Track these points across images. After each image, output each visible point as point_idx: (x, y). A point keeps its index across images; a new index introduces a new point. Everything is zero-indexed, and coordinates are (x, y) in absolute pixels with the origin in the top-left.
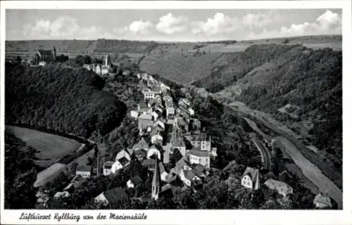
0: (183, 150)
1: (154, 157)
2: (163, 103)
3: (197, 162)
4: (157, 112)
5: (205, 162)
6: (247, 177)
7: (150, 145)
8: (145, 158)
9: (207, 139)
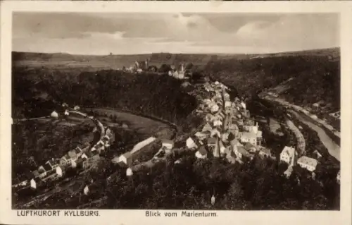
0: (237, 132)
1: (215, 136)
2: (223, 98)
3: (246, 141)
4: (218, 104)
5: (253, 141)
6: (286, 154)
7: (214, 127)
8: (209, 136)
9: (255, 125)
